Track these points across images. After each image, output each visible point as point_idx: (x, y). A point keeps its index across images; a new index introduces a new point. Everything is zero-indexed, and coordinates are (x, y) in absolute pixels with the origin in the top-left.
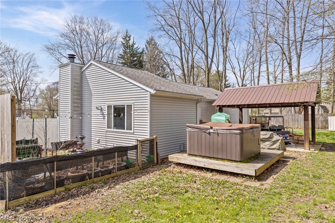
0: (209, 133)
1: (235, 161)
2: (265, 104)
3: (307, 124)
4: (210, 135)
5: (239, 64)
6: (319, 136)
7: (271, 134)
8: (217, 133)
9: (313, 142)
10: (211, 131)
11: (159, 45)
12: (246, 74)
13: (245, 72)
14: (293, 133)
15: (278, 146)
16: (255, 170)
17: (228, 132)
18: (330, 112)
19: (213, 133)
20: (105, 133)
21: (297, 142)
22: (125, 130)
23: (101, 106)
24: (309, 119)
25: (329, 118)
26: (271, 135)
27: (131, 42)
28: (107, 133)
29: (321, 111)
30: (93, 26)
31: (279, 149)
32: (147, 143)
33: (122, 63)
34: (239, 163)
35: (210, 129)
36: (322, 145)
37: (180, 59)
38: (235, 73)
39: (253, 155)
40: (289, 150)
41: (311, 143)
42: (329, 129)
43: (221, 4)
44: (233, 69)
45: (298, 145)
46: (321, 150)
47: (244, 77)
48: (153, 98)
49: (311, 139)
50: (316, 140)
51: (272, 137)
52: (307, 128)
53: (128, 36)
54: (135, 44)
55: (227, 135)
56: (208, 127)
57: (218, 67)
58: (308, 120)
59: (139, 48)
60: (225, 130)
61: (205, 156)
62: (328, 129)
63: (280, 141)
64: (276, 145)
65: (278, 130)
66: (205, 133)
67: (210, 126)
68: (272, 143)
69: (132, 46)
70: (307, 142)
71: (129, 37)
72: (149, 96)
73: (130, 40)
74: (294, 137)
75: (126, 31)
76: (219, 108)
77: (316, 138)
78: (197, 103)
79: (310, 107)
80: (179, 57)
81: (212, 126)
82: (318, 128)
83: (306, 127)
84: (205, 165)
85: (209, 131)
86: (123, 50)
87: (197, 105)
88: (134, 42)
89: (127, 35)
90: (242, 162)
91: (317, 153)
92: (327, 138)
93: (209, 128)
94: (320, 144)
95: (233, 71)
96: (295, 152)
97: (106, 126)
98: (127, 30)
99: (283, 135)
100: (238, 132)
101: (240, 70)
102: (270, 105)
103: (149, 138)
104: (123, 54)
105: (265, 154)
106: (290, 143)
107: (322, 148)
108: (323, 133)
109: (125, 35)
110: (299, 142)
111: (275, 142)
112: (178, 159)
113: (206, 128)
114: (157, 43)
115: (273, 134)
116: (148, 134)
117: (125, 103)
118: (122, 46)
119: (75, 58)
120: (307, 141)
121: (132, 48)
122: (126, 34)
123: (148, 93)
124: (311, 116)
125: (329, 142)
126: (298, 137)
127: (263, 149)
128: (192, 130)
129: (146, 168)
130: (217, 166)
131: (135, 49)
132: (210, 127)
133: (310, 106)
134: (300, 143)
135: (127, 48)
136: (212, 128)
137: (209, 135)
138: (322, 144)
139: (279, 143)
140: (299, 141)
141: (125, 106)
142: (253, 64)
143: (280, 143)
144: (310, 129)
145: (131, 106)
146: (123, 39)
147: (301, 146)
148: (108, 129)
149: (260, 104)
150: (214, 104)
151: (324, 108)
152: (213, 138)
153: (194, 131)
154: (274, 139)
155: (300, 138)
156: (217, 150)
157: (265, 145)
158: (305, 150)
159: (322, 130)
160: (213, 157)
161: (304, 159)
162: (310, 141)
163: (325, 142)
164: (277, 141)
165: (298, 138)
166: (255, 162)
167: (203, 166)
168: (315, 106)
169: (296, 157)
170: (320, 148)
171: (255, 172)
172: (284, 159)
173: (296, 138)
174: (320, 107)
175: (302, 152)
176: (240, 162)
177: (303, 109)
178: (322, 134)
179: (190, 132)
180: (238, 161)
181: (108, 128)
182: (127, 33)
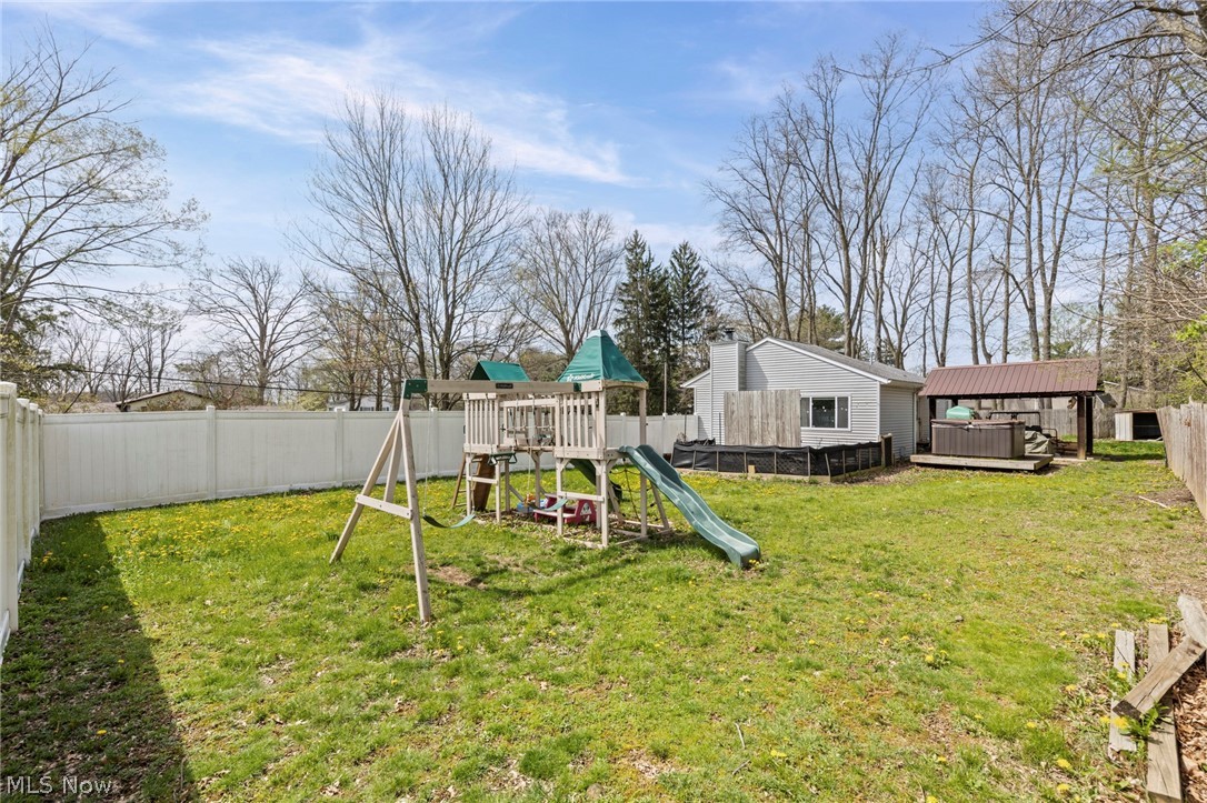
0: (968, 429)
9: (1089, 452)
18: (1119, 406)
22: (835, 428)
25: (1117, 416)
42: (1117, 438)
49: (1087, 449)
50: (1095, 450)
54: (652, 261)
59: (660, 270)
62: (1115, 437)
66: (961, 429)
69: (646, 266)
73: (642, 252)
79: (1086, 399)
86: (629, 273)
87: (913, 396)
88: (650, 257)
89: (636, 243)
98: (636, 232)
104: (627, 283)
111: (1039, 444)
116: (877, 432)
117: (836, 395)
118: (627, 267)
121: (647, 270)
123: (877, 383)
133: (1086, 396)
135: (637, 270)
139: (1045, 446)
141: (834, 398)
145: (846, 399)
147: (1074, 457)
148: (803, 428)
150: (921, 394)
152: (972, 435)
168: (1094, 397)
175: (1076, 462)
177: (1076, 400)
178: (1103, 445)
181: (802, 426)
182: (636, 237)
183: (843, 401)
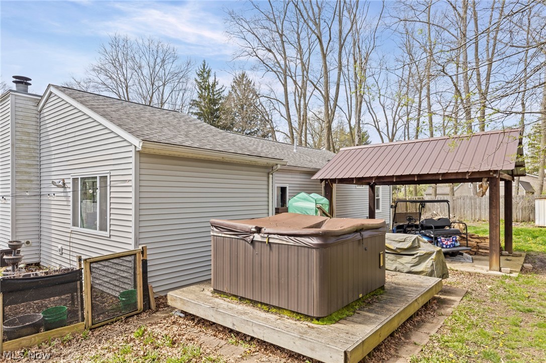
0: (253, 243)
1: (307, 317)
2: (410, 176)
3: (496, 218)
4: (254, 247)
5: (385, 115)
6: (518, 237)
7: (415, 239)
8: (269, 243)
9: (507, 251)
10: (257, 237)
11: (254, 85)
12: (396, 130)
13: (396, 128)
14: (466, 234)
15: (429, 266)
16: (343, 354)
17: (291, 241)
18: (537, 193)
19: (261, 242)
20: (69, 235)
21: (475, 250)
22: (96, 229)
23: (63, 180)
24: (501, 204)
25: (537, 202)
26: (414, 241)
27: (211, 80)
28: (73, 236)
29: (522, 191)
30: (146, 53)
31: (431, 274)
32: (130, 261)
33: (196, 114)
34: (314, 324)
35: (254, 232)
36: (526, 257)
37: (284, 105)
38: (378, 130)
39: (361, 296)
40: (457, 270)
41: (504, 252)
42: (537, 223)
43: (352, 12)
44: (376, 123)
45: (477, 257)
46: (523, 270)
47: (393, 135)
48: (144, 159)
49: (503, 244)
50: (514, 245)
51: (416, 247)
52: (497, 226)
53: (207, 70)
54: (217, 84)
55: (290, 250)
56: (250, 226)
57: (350, 119)
58: (498, 207)
59: (223, 91)
60: (286, 237)
61: (244, 296)
62: (534, 222)
63: (433, 256)
64: (426, 265)
65: (436, 227)
66: (244, 242)
67: (254, 226)
68: (417, 259)
69: (212, 87)
70: (495, 255)
71: (209, 73)
72: (133, 154)
73: (209, 76)
74: (470, 241)
75: (203, 63)
76: (326, 184)
77: (513, 241)
78: (268, 174)
79: (502, 184)
80: (284, 101)
81: (259, 226)
82: (517, 220)
83: (494, 222)
84: (234, 325)
85: (252, 237)
86: (198, 92)
87: (268, 177)
88: (215, 80)
90: (323, 321)
91: (517, 279)
92: (534, 241)
93: (253, 230)
94: (521, 256)
95: (376, 127)
96: (470, 274)
97: (71, 221)
98: (204, 61)
99: (446, 237)
100: (315, 241)
101: (387, 124)
102: (422, 179)
103: (133, 249)
104: (198, 100)
105: (395, 288)
106: (462, 254)
107: (525, 265)
108: (525, 231)
109: (201, 70)
110: (480, 250)
111: (423, 258)
112: (184, 304)
113: (247, 230)
114: (251, 81)
115: (419, 240)
116: (132, 241)
117: (96, 172)
118: (197, 87)
119: (30, 84)
120: (494, 252)
121: (213, 90)
122: (203, 68)
123: (132, 148)
124: (503, 199)
125: (538, 250)
126: (478, 240)
127: (398, 271)
128: (220, 235)
129: (107, 324)
130: (258, 330)
131: (217, 91)
132: (256, 228)
133: (502, 180)
134: (483, 252)
135: (205, 90)
136: (259, 230)
137: (251, 247)
138: (524, 254)
139: (431, 261)
140: (481, 248)
141: (96, 177)
142: (408, 115)
143: (435, 260)
144: (501, 223)
145: (105, 180)
146: (199, 75)
147: (483, 260)
148: (74, 227)
149: (401, 176)
150: (315, 177)
151: (527, 185)
152: (260, 255)
153: (223, 235)
154: (421, 252)
155: (481, 242)
156: (268, 285)
157: (403, 264)
158: (490, 270)
159: (523, 223)
160: (260, 301)
161: (488, 294)
162: (501, 248)
163: (530, 249)
164: (429, 255)
165: (478, 243)
166: (359, 320)
167: (230, 326)
168: (513, 180)
169: (469, 290)
170: (523, 266)
171: (343, 357)
172: (442, 294)
173: (473, 243)
174: (520, 185)
175: (485, 276)
176: (318, 319)
177: (487, 185)
178: (523, 233)
179: (215, 237)
180: (314, 317)
181: (74, 225)
182: (204, 66)
183: (104, 178)
